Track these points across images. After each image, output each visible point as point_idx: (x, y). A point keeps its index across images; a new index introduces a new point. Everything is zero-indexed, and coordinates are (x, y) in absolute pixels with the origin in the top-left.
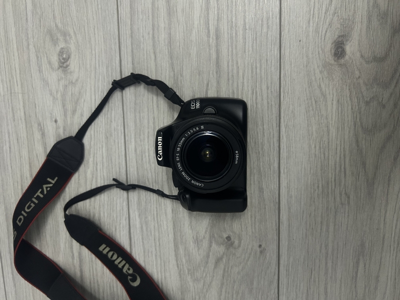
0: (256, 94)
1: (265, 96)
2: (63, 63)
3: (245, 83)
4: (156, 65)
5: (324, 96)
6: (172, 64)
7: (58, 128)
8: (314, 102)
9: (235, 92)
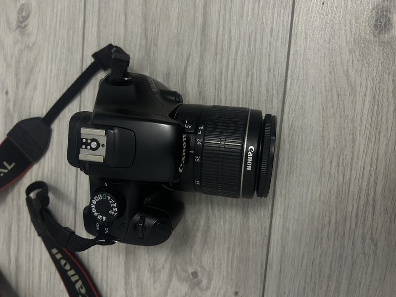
0: (252, 77)
1: (264, 81)
2: (22, 22)
3: (239, 61)
4: (126, 30)
5: (353, 88)
6: (146, 30)
7: (8, 101)
8: (335, 96)
9: (224, 71)
